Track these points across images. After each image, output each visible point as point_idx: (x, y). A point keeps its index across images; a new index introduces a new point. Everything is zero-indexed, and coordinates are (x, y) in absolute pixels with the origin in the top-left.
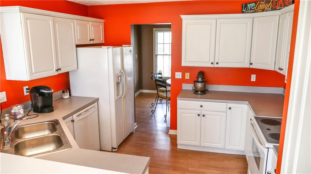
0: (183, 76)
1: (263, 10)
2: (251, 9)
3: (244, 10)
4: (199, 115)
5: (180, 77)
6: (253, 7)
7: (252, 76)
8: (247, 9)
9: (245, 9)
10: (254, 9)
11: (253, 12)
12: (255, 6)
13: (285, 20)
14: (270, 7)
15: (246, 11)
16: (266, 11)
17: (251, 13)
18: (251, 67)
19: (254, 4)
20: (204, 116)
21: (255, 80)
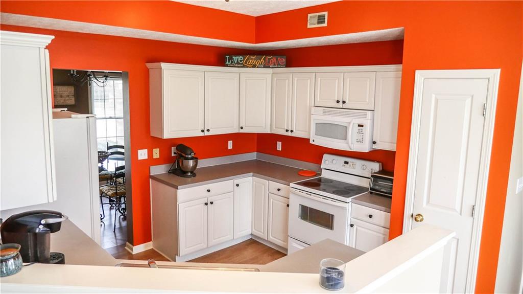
0: (150, 154)
1: (254, 66)
2: (238, 63)
3: (227, 63)
4: (206, 204)
5: (146, 157)
6: (241, 61)
7: (229, 142)
8: (232, 62)
9: (229, 62)
10: (242, 64)
11: (241, 67)
12: (244, 60)
13: (287, 81)
14: (262, 64)
15: (231, 64)
16: (257, 67)
17: (239, 67)
18: (242, 131)
19: (241, 57)
20: (212, 203)
21: (231, 148)
